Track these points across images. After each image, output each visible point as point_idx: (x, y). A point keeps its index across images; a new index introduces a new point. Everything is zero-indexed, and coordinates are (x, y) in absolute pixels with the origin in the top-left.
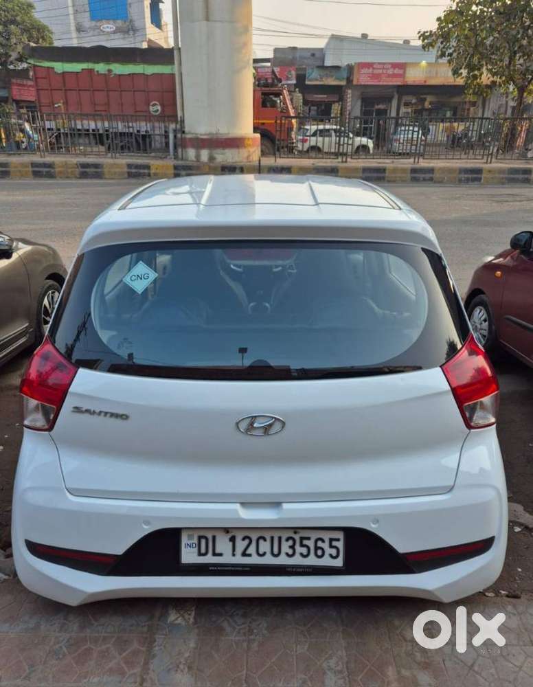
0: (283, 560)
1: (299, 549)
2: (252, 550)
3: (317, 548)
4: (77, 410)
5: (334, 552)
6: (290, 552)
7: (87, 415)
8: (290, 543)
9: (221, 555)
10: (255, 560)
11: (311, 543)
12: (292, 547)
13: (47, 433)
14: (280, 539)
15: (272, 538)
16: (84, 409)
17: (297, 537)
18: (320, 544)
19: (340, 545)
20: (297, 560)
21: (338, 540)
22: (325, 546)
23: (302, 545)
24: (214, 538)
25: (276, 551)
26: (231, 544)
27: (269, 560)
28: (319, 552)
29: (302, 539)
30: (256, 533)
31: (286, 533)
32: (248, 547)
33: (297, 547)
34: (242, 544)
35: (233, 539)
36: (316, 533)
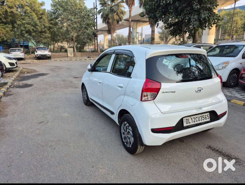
0: (201, 121)
1: (203, 119)
2: (195, 121)
3: (205, 117)
4: (163, 92)
5: (208, 118)
6: (201, 119)
7: (166, 93)
8: (201, 117)
9: (190, 123)
10: (196, 123)
11: (204, 117)
12: (201, 118)
13: (153, 101)
14: (199, 117)
15: (198, 117)
16: (165, 92)
17: (202, 116)
18: (206, 117)
19: (209, 116)
20: (203, 121)
21: (208, 115)
23: (203, 118)
24: (189, 119)
25: (199, 120)
26: (191, 120)
27: (198, 122)
28: (206, 118)
29: (203, 116)
30: (195, 117)
31: (200, 115)
32: (194, 120)
33: (202, 118)
34: (193, 120)
35: (192, 119)
36: (204, 115)
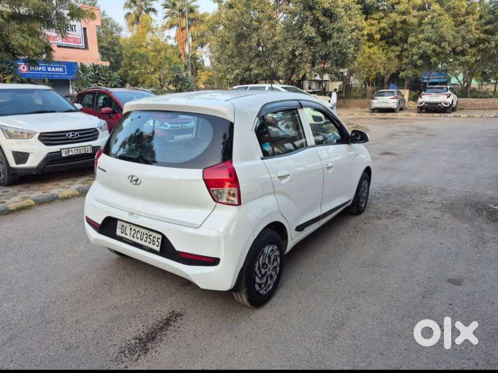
0: (143, 243)
1: (149, 240)
3: (153, 241)
5: (158, 244)
6: (146, 240)
8: (146, 236)
9: (126, 234)
10: (135, 240)
11: (152, 238)
12: (146, 238)
14: (144, 232)
15: (142, 232)
17: (148, 234)
18: (154, 239)
19: (160, 241)
20: (146, 244)
21: (159, 238)
22: (156, 240)
23: (150, 238)
24: (126, 227)
25: (142, 238)
26: (130, 231)
27: (139, 241)
28: (154, 243)
29: (150, 235)
30: (137, 229)
31: (146, 231)
32: (134, 234)
33: (148, 238)
34: (133, 232)
35: (131, 229)
36: (154, 234)
